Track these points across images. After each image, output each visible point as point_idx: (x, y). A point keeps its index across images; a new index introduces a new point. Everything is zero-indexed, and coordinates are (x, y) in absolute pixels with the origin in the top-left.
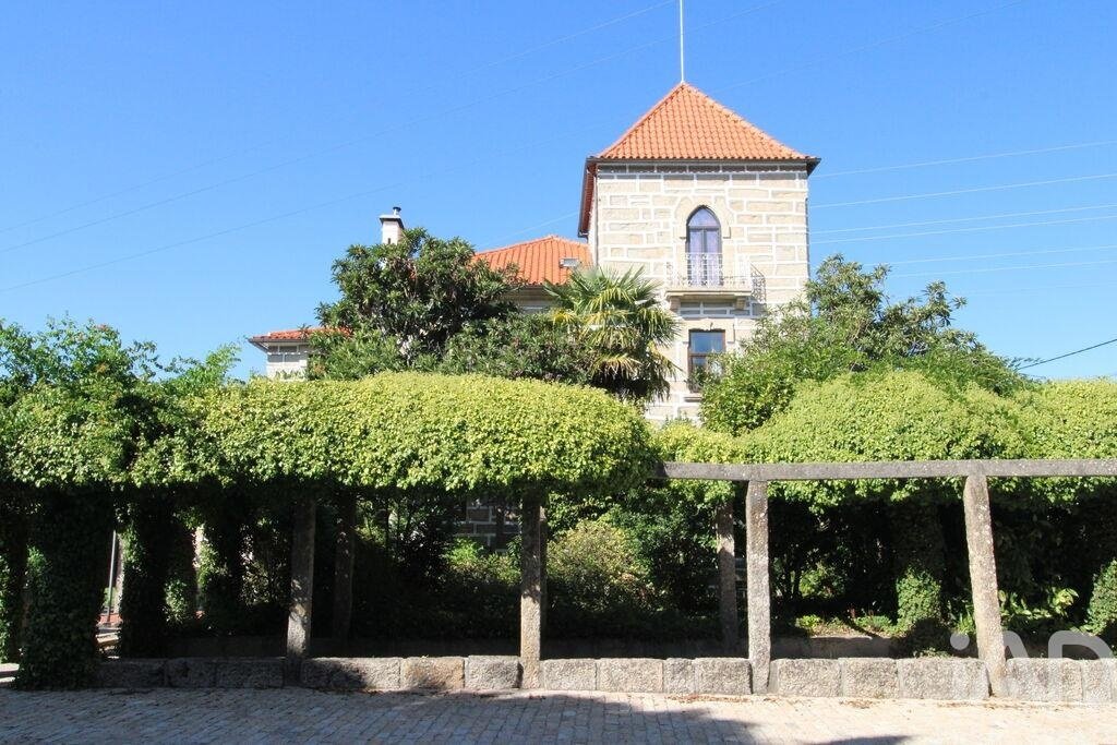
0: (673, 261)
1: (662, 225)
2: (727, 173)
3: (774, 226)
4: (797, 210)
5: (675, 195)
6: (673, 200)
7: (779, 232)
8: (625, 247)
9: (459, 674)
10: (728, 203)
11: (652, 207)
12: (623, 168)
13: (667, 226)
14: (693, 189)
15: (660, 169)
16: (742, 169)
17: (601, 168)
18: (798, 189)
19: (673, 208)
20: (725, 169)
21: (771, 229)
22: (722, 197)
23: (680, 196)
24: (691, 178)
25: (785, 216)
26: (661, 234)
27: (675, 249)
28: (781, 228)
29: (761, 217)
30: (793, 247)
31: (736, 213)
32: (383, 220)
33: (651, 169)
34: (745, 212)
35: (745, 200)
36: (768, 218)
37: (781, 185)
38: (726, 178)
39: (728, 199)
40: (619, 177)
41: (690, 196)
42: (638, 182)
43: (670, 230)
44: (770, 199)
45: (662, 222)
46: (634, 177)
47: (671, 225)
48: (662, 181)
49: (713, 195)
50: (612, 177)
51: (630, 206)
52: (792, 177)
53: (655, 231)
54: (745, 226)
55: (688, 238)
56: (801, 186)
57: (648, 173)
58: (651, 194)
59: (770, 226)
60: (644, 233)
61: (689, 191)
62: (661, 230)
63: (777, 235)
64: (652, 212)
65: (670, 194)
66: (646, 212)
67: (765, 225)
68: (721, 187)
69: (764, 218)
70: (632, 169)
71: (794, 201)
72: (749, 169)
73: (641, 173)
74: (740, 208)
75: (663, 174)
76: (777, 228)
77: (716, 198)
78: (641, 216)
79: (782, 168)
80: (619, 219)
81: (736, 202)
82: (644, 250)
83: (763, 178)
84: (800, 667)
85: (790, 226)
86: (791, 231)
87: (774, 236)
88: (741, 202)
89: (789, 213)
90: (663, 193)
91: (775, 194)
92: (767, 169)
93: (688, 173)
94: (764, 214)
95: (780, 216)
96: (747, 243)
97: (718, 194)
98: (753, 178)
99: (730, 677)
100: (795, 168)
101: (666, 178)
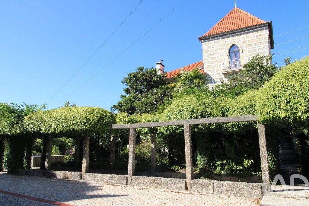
0: (225, 63)
1: (221, 53)
2: (241, 33)
3: (257, 46)
4: (265, 40)
5: (225, 43)
6: (224, 45)
7: (258, 48)
8: (211, 61)
9: (70, 175)
10: (241, 42)
11: (218, 48)
12: (209, 38)
13: (223, 53)
14: (230, 40)
15: (220, 36)
16: (246, 30)
17: (203, 40)
18: (265, 33)
19: (224, 47)
20: (240, 32)
21: (256, 47)
22: (240, 41)
23: (226, 43)
24: (230, 37)
25: (261, 42)
26: (221, 55)
27: (225, 59)
28: (260, 46)
29: (252, 44)
30: (264, 52)
31: (244, 45)
32: (157, 64)
33: (217, 37)
34: (247, 44)
35: (247, 40)
36: (255, 44)
37: (259, 33)
38: (241, 35)
39: (241, 41)
40: (208, 41)
41: (229, 42)
42: (214, 41)
43: (224, 54)
44: (256, 38)
45: (221, 52)
46: (213, 40)
47: (224, 52)
48: (221, 40)
49: (236, 41)
50: (206, 42)
51: (212, 49)
52: (263, 30)
53: (219, 55)
54: (248, 48)
55: (230, 55)
56: (266, 32)
57: (217, 38)
58: (217, 44)
59: (256, 46)
60: (216, 56)
61: (229, 41)
62: (221, 54)
63: (258, 49)
64: (218, 49)
65: (223, 43)
66: (216, 50)
67: (254, 46)
68: (239, 38)
69: (254, 44)
70: (212, 38)
71: (264, 37)
72: (248, 30)
73: (215, 39)
74: (246, 43)
75: (221, 37)
76: (258, 47)
77: (238, 41)
78: (215, 51)
79: (259, 27)
80: (209, 53)
81: (244, 41)
82: (216, 61)
83: (252, 32)
84: (138, 178)
85: (263, 45)
86: (263, 47)
87: (257, 50)
88: (246, 41)
89: (263, 41)
90: (221, 43)
91: (257, 36)
92: (254, 29)
93: (229, 35)
94: (254, 43)
95: (259, 43)
96: (248, 53)
97: (238, 40)
98: (250, 32)
99: (122, 180)
100: (264, 26)
101: (222, 38)
